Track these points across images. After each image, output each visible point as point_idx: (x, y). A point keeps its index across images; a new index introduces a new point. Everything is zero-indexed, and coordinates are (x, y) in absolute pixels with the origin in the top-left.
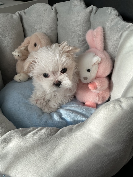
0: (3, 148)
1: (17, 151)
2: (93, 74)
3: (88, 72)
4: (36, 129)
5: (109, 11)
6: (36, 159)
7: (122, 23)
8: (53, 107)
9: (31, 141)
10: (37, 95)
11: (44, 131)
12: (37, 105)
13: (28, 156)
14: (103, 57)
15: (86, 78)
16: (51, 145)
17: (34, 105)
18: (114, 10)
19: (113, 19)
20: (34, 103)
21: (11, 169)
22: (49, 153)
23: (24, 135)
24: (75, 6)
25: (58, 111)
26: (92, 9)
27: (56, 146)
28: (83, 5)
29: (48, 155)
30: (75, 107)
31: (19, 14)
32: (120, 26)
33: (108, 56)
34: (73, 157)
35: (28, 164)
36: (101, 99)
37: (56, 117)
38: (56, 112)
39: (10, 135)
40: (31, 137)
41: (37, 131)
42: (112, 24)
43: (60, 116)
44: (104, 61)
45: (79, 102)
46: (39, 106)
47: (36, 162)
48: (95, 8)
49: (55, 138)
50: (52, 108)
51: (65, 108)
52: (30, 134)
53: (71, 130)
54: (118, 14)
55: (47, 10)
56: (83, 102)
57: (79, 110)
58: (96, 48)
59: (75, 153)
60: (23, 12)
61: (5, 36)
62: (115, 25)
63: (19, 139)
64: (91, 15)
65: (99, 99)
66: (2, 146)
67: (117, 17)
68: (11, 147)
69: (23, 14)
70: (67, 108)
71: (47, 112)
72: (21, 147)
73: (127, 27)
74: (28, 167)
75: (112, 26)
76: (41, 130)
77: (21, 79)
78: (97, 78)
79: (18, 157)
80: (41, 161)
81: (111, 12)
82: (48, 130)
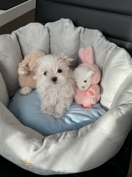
0: (46, 153)
1: (57, 153)
2: (89, 83)
3: (85, 83)
4: (62, 134)
5: (95, 34)
6: (71, 155)
7: (106, 42)
8: (59, 112)
9: (64, 144)
10: (45, 105)
11: (69, 135)
12: (48, 113)
13: (65, 154)
14: (95, 70)
15: (83, 87)
16: (78, 144)
17: (46, 113)
18: (99, 32)
19: (99, 40)
20: (45, 112)
21: (54, 165)
22: (78, 150)
23: (57, 140)
24: (66, 27)
25: (66, 115)
26: (81, 30)
27: (81, 144)
28: (72, 25)
29: (78, 151)
30: (78, 110)
31: (15, 34)
32: (105, 46)
33: (98, 68)
34: (95, 149)
35: (66, 160)
36: (95, 101)
37: (67, 121)
38: (64, 116)
39: (48, 142)
40: (63, 141)
41: (64, 135)
42: (99, 43)
43: (70, 119)
44: (96, 73)
45: (79, 104)
46: (50, 114)
47: (71, 157)
48: (82, 29)
49: (79, 138)
50: (60, 114)
51: (70, 112)
52: (60, 139)
53: (87, 131)
54: (102, 35)
55: (41, 30)
56: (82, 104)
57: (82, 112)
58: (87, 62)
59: (95, 146)
60: (19, 32)
61: (8, 57)
62: (101, 44)
63: (55, 144)
64: (81, 35)
65: (94, 101)
66: (45, 152)
67: (101, 37)
68: (51, 151)
69: (19, 34)
70: (73, 112)
71: (59, 118)
72: (58, 149)
73: (110, 46)
74: (66, 162)
75: (99, 45)
76: (66, 134)
77: (27, 93)
78: (91, 85)
79: (58, 157)
80: (74, 156)
81: (97, 34)
82: (72, 134)
